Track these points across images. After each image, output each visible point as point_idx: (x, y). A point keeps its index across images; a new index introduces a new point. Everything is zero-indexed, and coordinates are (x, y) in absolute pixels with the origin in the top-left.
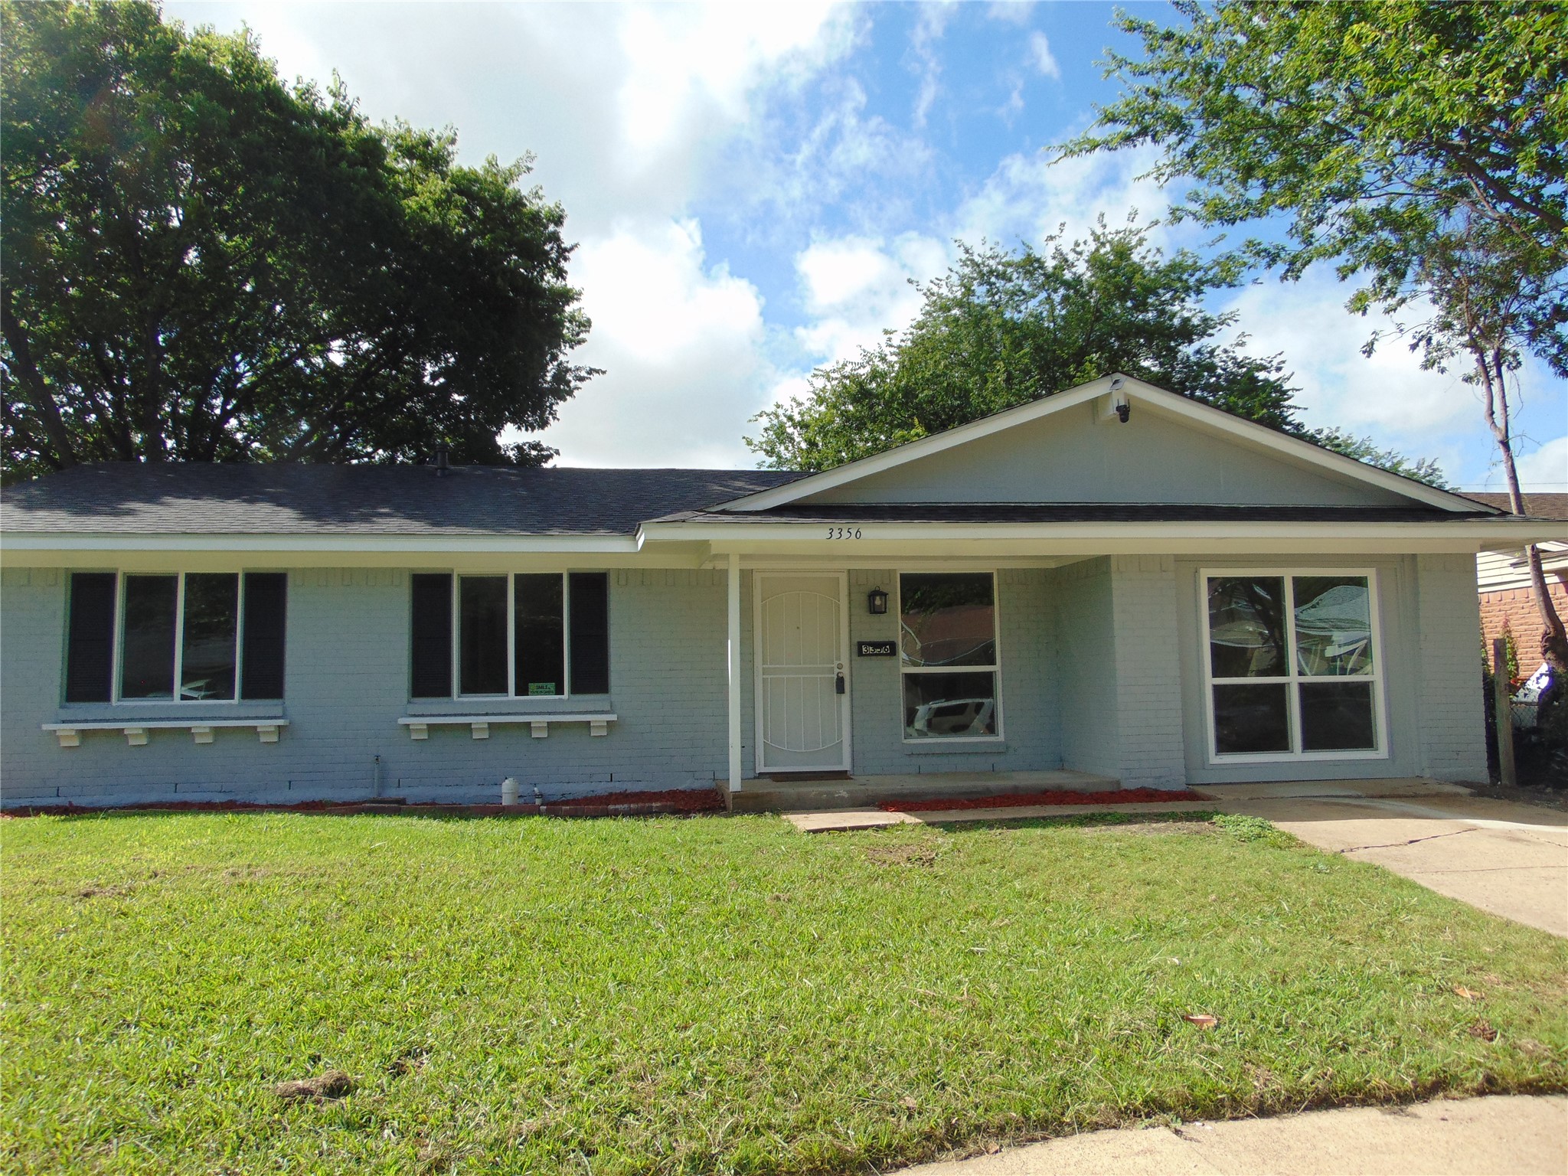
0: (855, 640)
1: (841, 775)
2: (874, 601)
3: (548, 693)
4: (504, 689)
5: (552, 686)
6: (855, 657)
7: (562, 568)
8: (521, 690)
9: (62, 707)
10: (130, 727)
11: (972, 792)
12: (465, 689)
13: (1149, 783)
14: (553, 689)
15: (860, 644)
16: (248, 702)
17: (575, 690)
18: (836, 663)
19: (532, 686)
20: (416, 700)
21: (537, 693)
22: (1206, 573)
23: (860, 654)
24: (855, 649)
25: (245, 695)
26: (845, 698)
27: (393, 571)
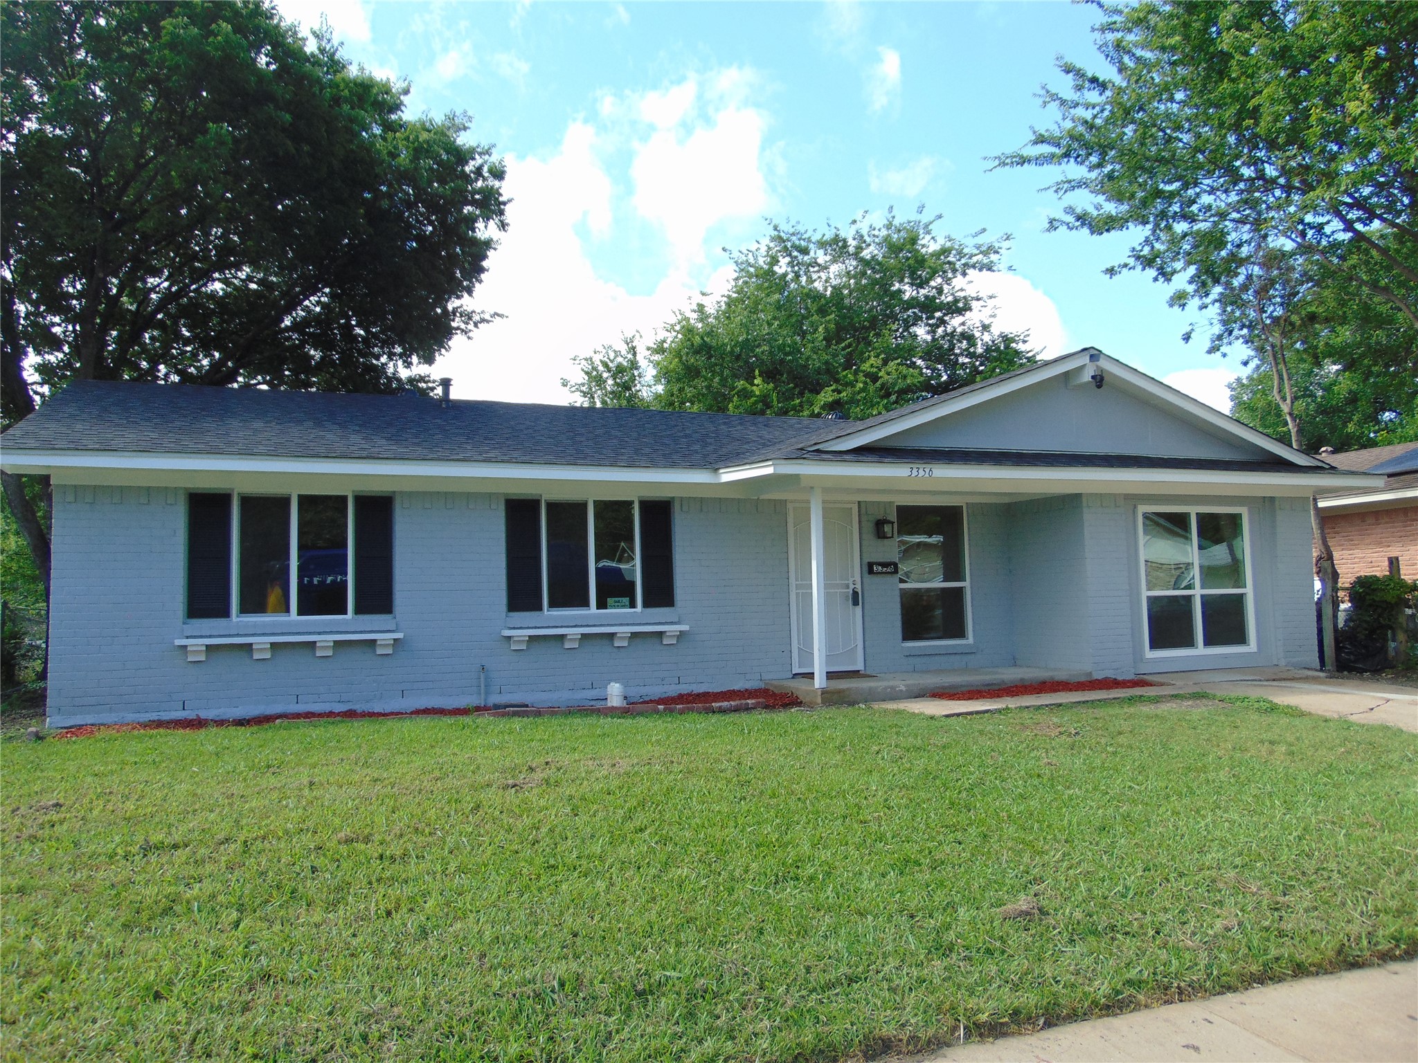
0: (866, 560)
1: (854, 674)
2: (879, 528)
3: (624, 607)
4: (586, 604)
5: (626, 600)
6: (866, 575)
7: (634, 496)
8: (601, 605)
9: (184, 623)
10: (259, 641)
11: (992, 684)
12: (553, 604)
13: (1111, 674)
14: (628, 603)
15: (870, 565)
16: (361, 617)
17: (646, 604)
18: (851, 580)
19: (610, 601)
20: (512, 614)
21: (614, 607)
22: (1143, 509)
23: (871, 571)
24: (865, 569)
25: (359, 610)
26: (859, 609)
27: (490, 496)
